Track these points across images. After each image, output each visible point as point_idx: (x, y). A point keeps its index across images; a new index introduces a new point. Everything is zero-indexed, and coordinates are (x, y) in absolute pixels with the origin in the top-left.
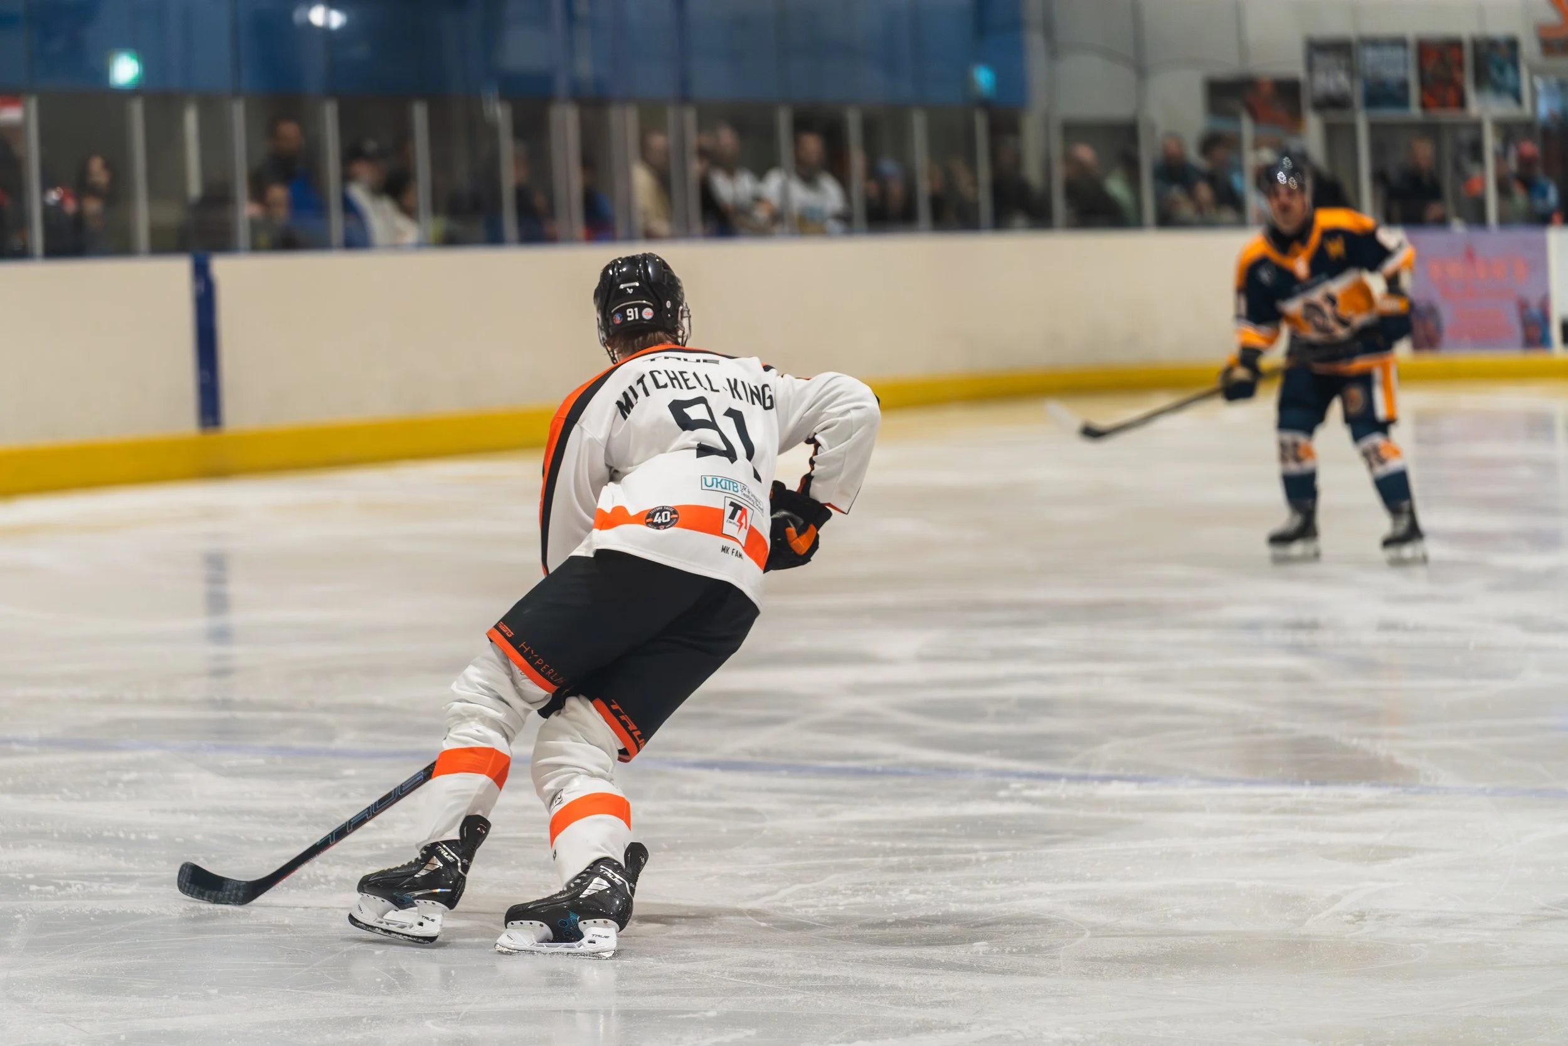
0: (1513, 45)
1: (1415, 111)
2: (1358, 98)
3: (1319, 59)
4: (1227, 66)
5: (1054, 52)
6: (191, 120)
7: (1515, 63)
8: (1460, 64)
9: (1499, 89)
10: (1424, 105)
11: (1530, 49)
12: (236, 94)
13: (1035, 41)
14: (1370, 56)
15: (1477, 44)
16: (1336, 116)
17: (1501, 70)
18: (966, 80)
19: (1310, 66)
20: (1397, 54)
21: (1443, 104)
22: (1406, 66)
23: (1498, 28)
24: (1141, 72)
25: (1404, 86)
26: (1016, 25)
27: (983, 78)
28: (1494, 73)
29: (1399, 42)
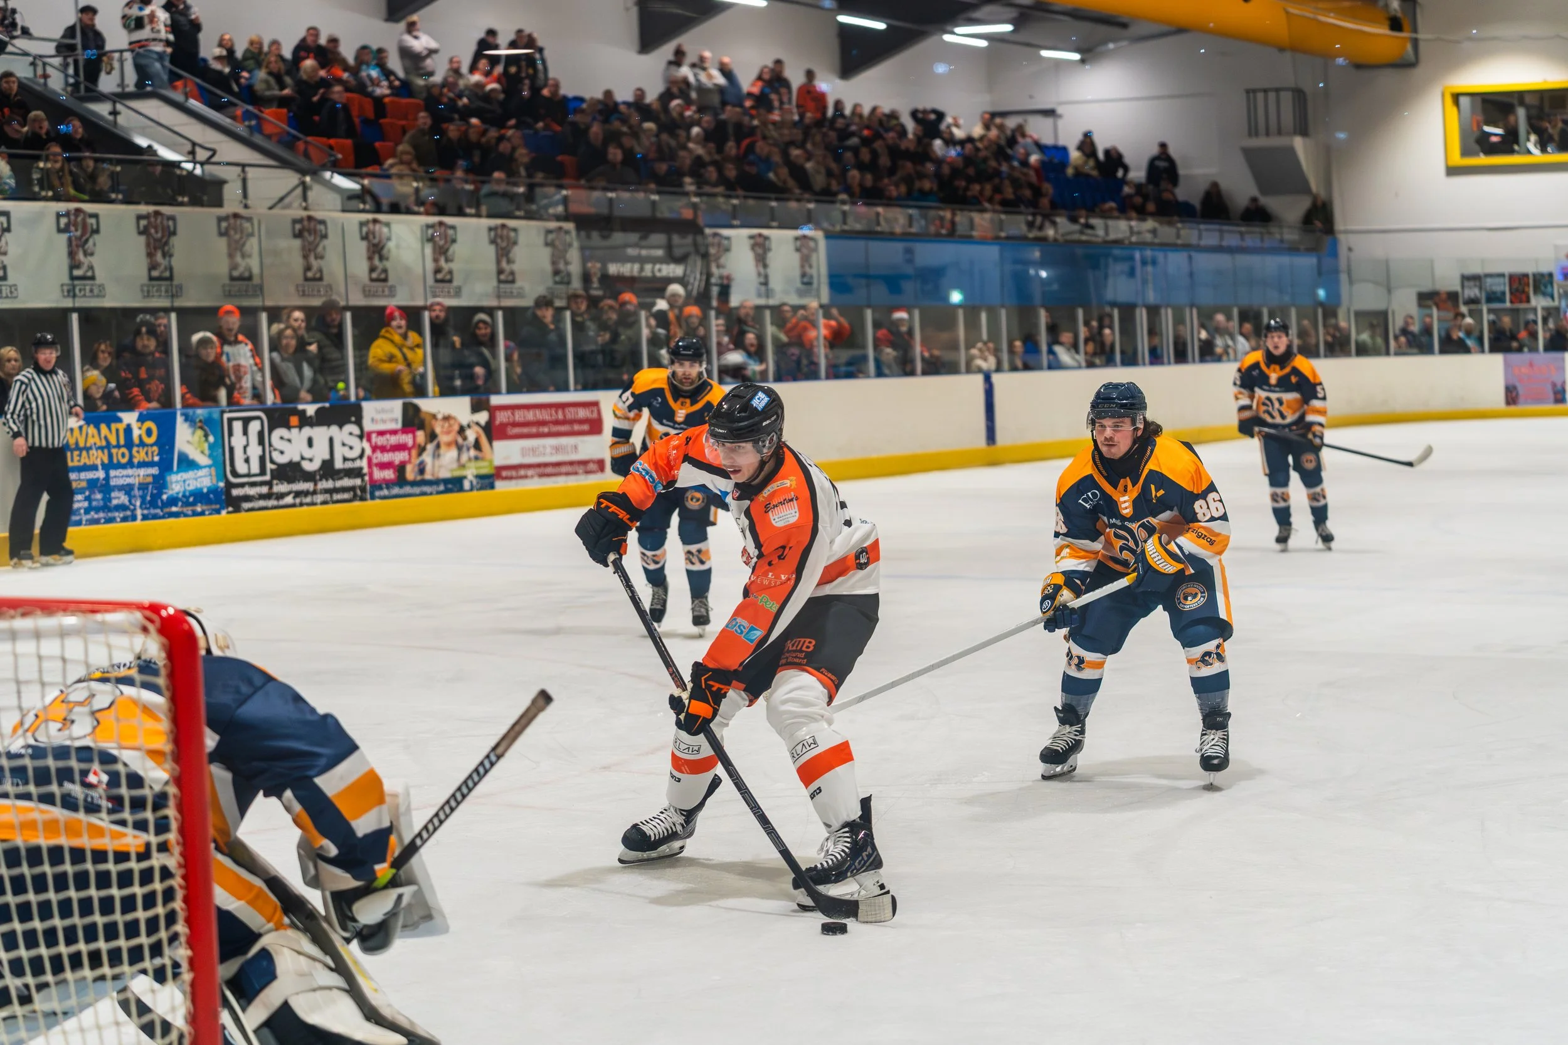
0: (1551, 275)
1: (1508, 304)
2: (1483, 300)
3: (1466, 283)
4: (1426, 287)
5: (1351, 282)
6: (984, 317)
7: (1551, 283)
8: (1528, 285)
9: (1544, 294)
10: (1511, 302)
11: (1558, 278)
12: (1003, 306)
13: (1343, 277)
14: (1489, 281)
15: (1534, 275)
16: (1473, 307)
17: (1546, 287)
18: (1315, 295)
19: (1463, 287)
20: (1501, 280)
21: (1521, 302)
22: (1505, 284)
23: (1544, 269)
24: (1389, 291)
25: (1504, 293)
26: (1336, 271)
27: (1321, 293)
28: (1543, 288)
29: (1502, 275)
